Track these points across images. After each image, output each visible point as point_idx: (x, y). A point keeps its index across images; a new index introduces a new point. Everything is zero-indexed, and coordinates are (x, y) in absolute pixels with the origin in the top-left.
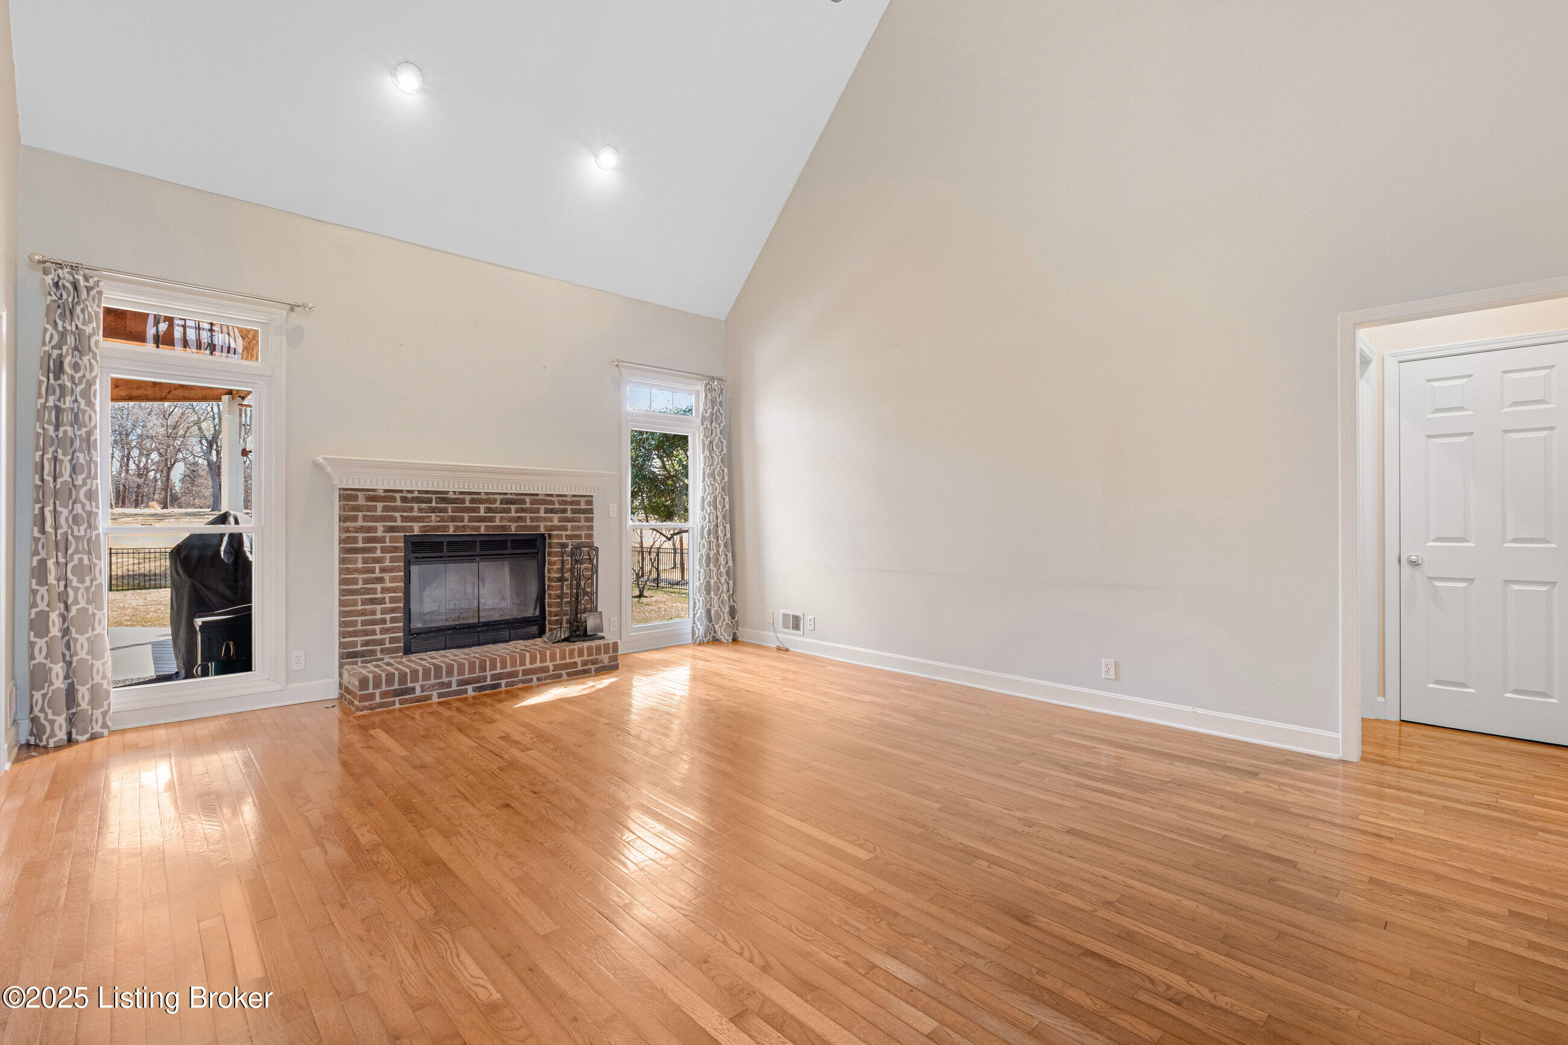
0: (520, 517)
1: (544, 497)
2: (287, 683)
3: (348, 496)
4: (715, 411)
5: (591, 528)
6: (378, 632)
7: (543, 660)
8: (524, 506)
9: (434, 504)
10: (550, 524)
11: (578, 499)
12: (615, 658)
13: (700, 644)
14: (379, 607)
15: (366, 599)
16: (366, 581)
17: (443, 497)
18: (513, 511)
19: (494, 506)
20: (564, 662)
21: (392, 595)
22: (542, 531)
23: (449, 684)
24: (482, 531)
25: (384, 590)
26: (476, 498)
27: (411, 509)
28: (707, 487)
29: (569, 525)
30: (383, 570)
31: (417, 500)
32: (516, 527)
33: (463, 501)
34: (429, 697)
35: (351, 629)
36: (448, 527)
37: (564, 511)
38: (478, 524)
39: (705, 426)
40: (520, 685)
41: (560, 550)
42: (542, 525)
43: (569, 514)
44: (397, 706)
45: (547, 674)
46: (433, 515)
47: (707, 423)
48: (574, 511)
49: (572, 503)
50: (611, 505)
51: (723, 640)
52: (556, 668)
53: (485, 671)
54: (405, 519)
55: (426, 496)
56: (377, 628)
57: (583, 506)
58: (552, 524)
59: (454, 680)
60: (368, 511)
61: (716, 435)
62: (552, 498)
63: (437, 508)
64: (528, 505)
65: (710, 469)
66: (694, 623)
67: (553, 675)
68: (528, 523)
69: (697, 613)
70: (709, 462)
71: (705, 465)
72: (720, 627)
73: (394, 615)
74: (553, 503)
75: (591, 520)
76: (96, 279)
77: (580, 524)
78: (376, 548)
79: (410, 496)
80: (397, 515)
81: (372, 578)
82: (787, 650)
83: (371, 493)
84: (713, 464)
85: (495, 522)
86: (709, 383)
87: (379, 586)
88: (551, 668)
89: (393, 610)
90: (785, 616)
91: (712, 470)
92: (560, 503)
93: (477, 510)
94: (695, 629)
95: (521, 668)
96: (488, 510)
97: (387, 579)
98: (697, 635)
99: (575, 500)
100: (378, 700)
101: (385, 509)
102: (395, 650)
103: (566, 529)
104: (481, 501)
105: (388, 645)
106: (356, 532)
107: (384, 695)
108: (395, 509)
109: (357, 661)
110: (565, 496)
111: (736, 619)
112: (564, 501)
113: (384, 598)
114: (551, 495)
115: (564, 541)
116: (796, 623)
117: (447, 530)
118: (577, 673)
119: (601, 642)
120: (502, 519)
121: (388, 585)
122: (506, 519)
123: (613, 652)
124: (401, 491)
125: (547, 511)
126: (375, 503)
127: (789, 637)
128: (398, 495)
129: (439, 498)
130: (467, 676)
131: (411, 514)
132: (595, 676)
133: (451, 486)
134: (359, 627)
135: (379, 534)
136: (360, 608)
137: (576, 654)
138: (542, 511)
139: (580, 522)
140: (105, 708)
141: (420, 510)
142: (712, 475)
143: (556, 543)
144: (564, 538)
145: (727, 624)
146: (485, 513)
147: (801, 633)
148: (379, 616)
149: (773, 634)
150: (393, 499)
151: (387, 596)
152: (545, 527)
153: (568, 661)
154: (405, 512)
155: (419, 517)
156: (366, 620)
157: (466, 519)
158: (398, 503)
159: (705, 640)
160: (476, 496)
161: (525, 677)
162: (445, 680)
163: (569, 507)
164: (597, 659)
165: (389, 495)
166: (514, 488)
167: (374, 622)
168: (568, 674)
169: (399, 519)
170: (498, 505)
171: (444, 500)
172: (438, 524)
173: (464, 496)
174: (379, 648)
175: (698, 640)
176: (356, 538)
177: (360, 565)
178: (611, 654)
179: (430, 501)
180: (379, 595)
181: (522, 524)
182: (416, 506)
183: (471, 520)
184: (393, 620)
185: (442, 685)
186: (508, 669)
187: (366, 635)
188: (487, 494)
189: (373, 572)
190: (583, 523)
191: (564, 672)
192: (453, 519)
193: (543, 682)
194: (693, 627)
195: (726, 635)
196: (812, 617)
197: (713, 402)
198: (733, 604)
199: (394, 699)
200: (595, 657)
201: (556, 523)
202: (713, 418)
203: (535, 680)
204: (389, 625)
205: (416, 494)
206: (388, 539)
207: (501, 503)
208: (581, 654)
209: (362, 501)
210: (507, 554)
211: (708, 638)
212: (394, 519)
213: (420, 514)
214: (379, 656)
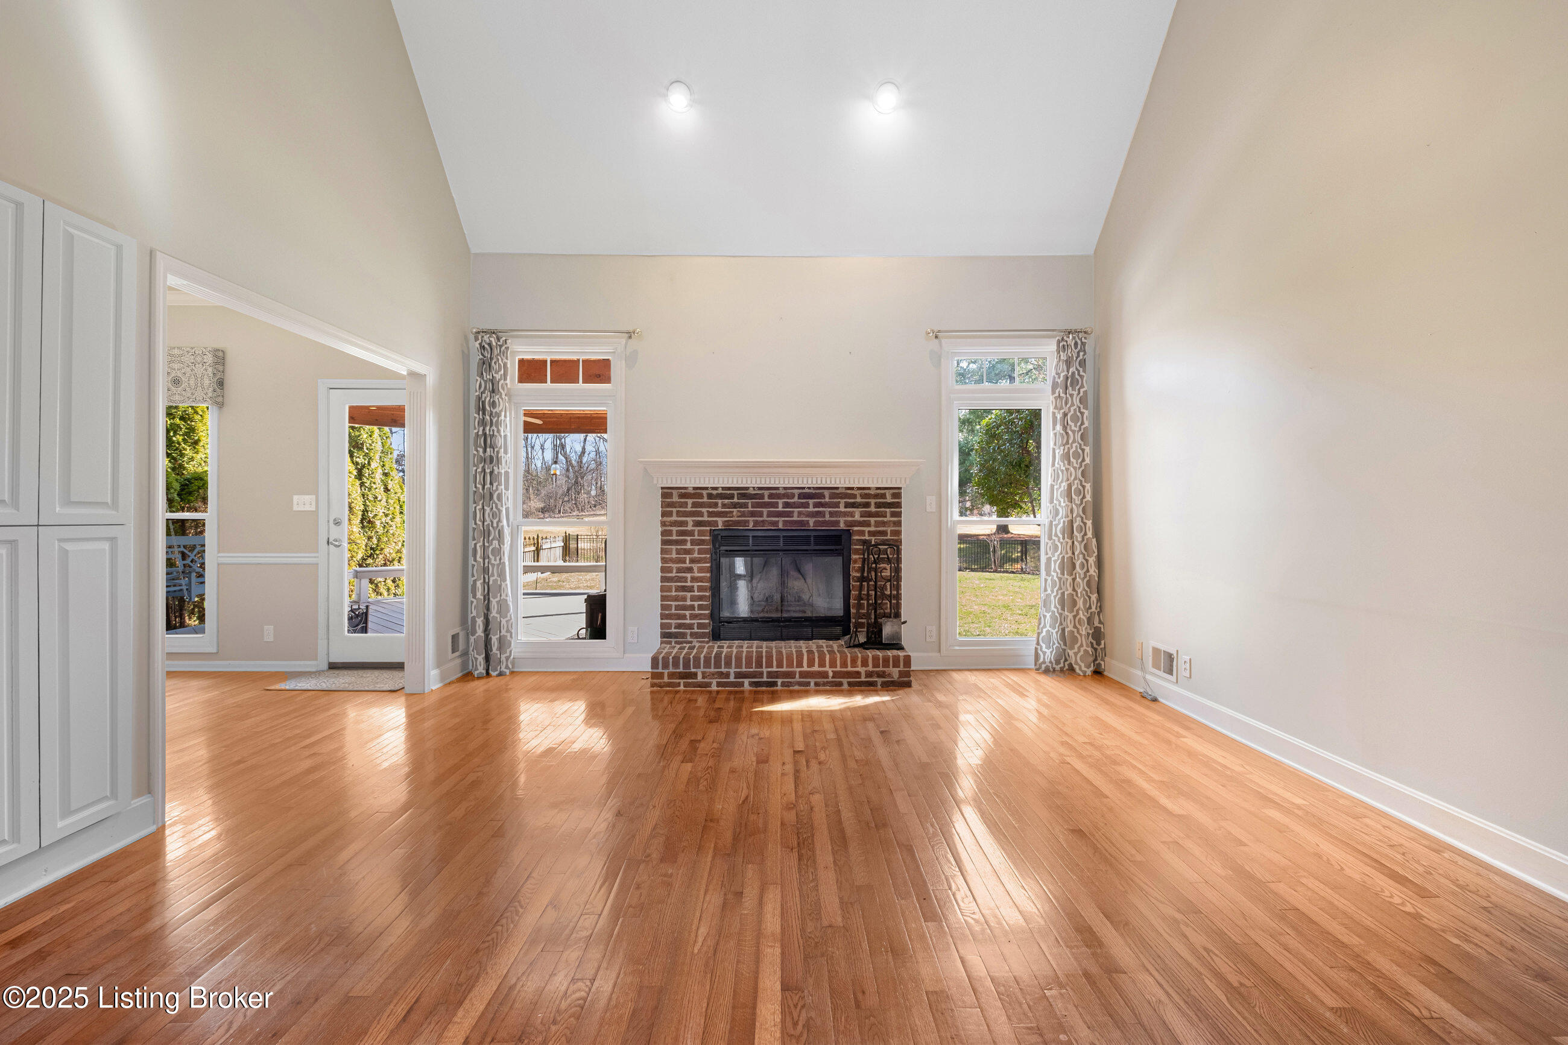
0: (818, 511)
1: (844, 491)
2: (624, 652)
3: (666, 493)
4: (1070, 374)
5: (899, 524)
6: (688, 617)
7: (822, 664)
8: (823, 500)
9: (736, 500)
10: (850, 519)
11: (883, 492)
12: (907, 674)
13: (1047, 671)
14: (689, 594)
15: (678, 586)
16: (679, 570)
17: (744, 493)
18: (811, 506)
19: (792, 501)
20: (845, 670)
21: (700, 584)
22: (842, 526)
23: (727, 675)
24: (781, 526)
25: (693, 579)
26: (775, 493)
27: (716, 505)
28: (1060, 473)
29: (872, 520)
30: (692, 561)
31: (721, 496)
32: (814, 522)
33: (762, 496)
34: (709, 685)
35: (667, 612)
36: (748, 521)
37: (867, 505)
38: (777, 519)
39: (1057, 395)
40: (796, 688)
41: (862, 547)
42: (842, 520)
43: (873, 509)
44: (682, 688)
45: (825, 680)
46: (735, 510)
47: (1060, 390)
48: (878, 505)
49: (876, 496)
50: (929, 498)
51: (1078, 670)
52: (836, 674)
53: (761, 667)
54: (710, 514)
55: (728, 492)
56: (687, 613)
57: (889, 499)
58: (853, 519)
59: (732, 671)
60: (680, 507)
61: (1073, 404)
62: (852, 492)
63: (739, 503)
64: (827, 500)
65: (1064, 450)
66: (1038, 643)
67: (832, 682)
68: (827, 517)
69: (1042, 632)
70: (1062, 441)
71: (1055, 444)
72: (1076, 654)
73: (701, 603)
74: (854, 497)
75: (899, 514)
76: (504, 339)
77: (885, 519)
78: (686, 541)
79: (715, 492)
80: (704, 510)
81: (683, 568)
82: (1155, 700)
83: (683, 491)
84: (1067, 443)
85: (793, 517)
86: (1063, 339)
87: (689, 575)
88: (831, 674)
89: (700, 598)
90: (1156, 651)
91: (1066, 450)
92: (862, 496)
93: (776, 505)
94: (1039, 652)
95: (798, 670)
96: (786, 505)
97: (695, 570)
98: (1041, 660)
99: (880, 492)
100: (666, 679)
101: (694, 505)
102: (703, 635)
103: (868, 524)
104: (779, 496)
105: (696, 630)
106: (671, 526)
107: (671, 675)
108: (702, 505)
109: (671, 642)
110: (869, 488)
111: (1102, 646)
112: (866, 494)
113: (693, 587)
114: (852, 488)
115: (867, 537)
116: (1168, 662)
117: (747, 524)
118: (860, 684)
119: (901, 654)
120: (800, 513)
121: (697, 575)
122: (804, 514)
123: (904, 667)
124: (706, 488)
125: (847, 505)
126: (687, 500)
127: (1158, 682)
128: (705, 492)
129: (740, 494)
130: (744, 670)
131: (715, 510)
132: (881, 690)
133: (751, 482)
134: (673, 611)
135: (690, 528)
136: (674, 594)
137: (859, 662)
138: (842, 505)
139: (886, 517)
140: (508, 654)
141: (724, 506)
142: (1066, 457)
143: (857, 540)
144: (867, 534)
145: (1086, 651)
146: (783, 508)
147: (1173, 678)
148: (689, 603)
149: (1139, 673)
150: (701, 496)
151: (696, 585)
152: (846, 522)
153: (849, 669)
154: (710, 507)
155: (723, 512)
156: (679, 605)
157: (765, 514)
158: (705, 500)
159: (1058, 668)
160: (774, 492)
161: (802, 680)
162: (723, 670)
163: (873, 501)
164: (884, 672)
165: (698, 492)
166: (810, 482)
167: (685, 608)
168: (850, 684)
169: (706, 514)
170: (796, 499)
171: (744, 496)
172: (740, 519)
173: (763, 491)
174: (688, 631)
175: (1043, 666)
176: (671, 531)
177: (674, 556)
178: (902, 668)
179: (732, 497)
180: (689, 584)
181: (820, 519)
182: (720, 501)
183: (770, 514)
184: (700, 607)
185: (721, 675)
186: (784, 669)
187: (679, 619)
188: (785, 488)
189: (685, 562)
190: (888, 518)
191: (845, 681)
192: (753, 514)
193: (821, 688)
194: (1036, 649)
195: (1083, 665)
196: (1187, 658)
197: (1068, 363)
198: (1099, 625)
199: (679, 681)
200: (881, 669)
201: (857, 517)
202: (1071, 382)
203: (812, 684)
204: (697, 612)
205: (720, 491)
206: (696, 533)
207: (799, 498)
208: (865, 663)
209: (675, 499)
210: (811, 550)
211: (1062, 665)
212: (701, 514)
213: (723, 510)
214: (689, 639)
